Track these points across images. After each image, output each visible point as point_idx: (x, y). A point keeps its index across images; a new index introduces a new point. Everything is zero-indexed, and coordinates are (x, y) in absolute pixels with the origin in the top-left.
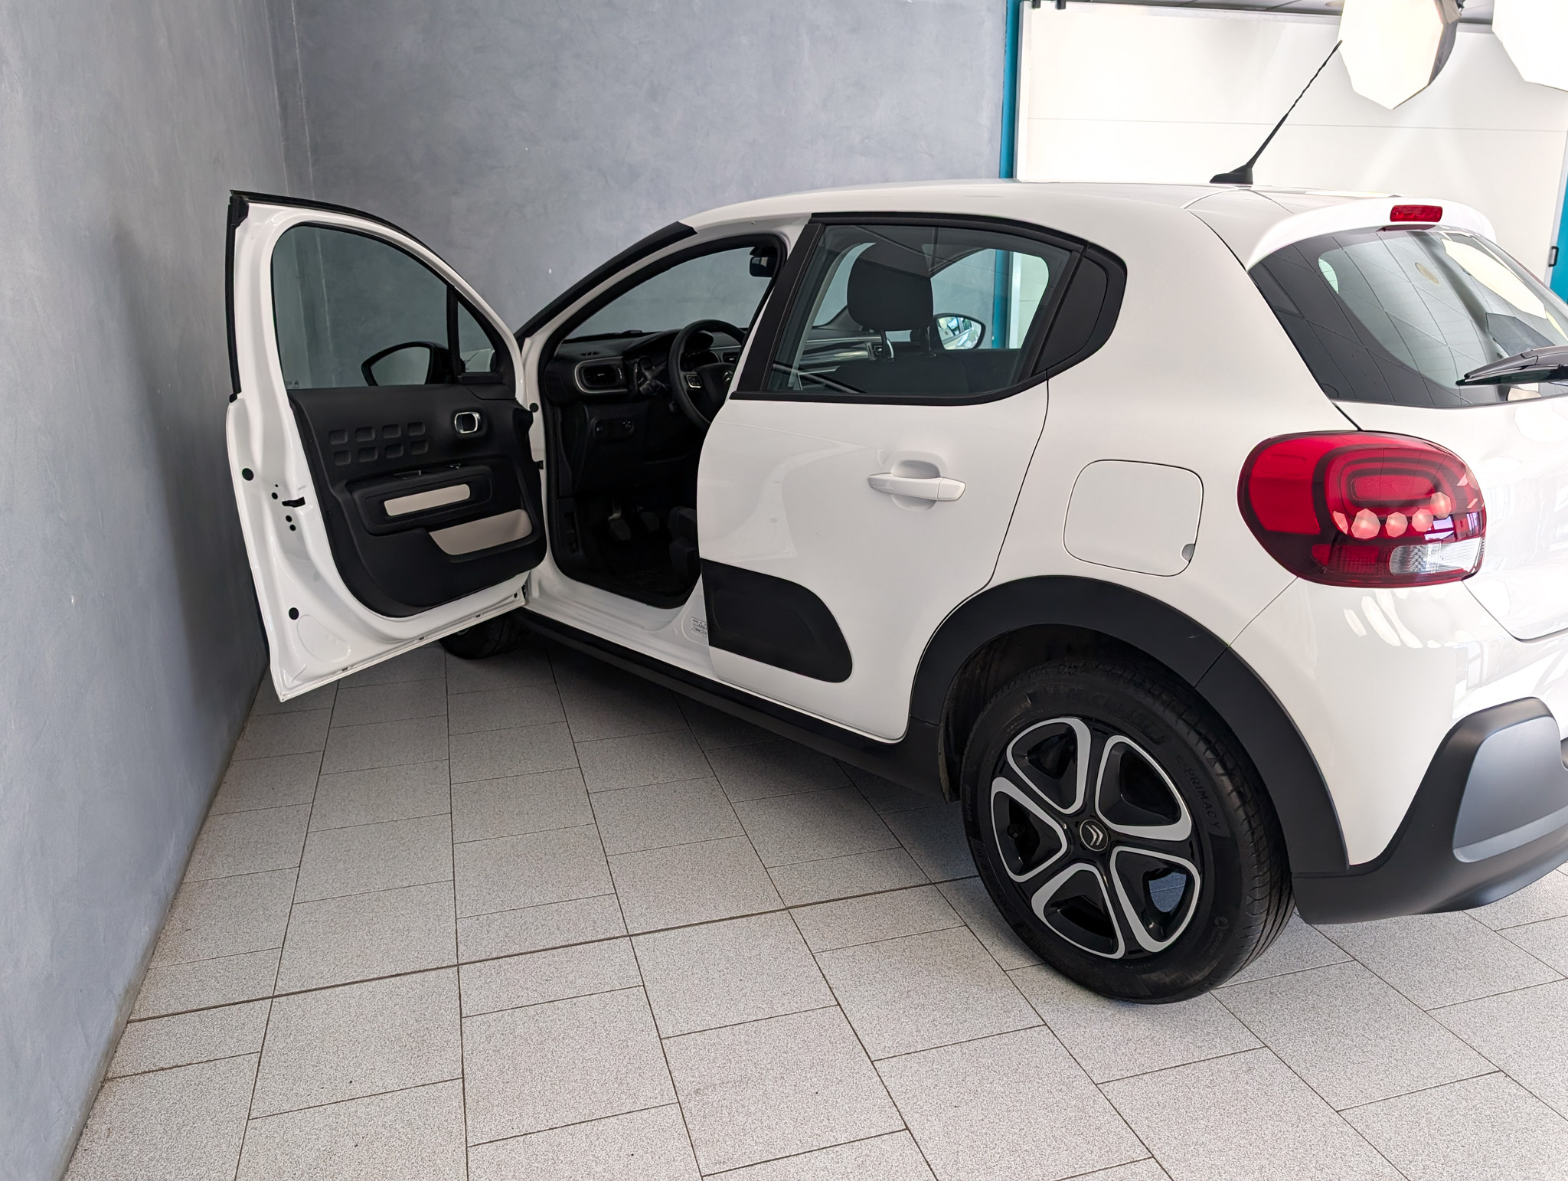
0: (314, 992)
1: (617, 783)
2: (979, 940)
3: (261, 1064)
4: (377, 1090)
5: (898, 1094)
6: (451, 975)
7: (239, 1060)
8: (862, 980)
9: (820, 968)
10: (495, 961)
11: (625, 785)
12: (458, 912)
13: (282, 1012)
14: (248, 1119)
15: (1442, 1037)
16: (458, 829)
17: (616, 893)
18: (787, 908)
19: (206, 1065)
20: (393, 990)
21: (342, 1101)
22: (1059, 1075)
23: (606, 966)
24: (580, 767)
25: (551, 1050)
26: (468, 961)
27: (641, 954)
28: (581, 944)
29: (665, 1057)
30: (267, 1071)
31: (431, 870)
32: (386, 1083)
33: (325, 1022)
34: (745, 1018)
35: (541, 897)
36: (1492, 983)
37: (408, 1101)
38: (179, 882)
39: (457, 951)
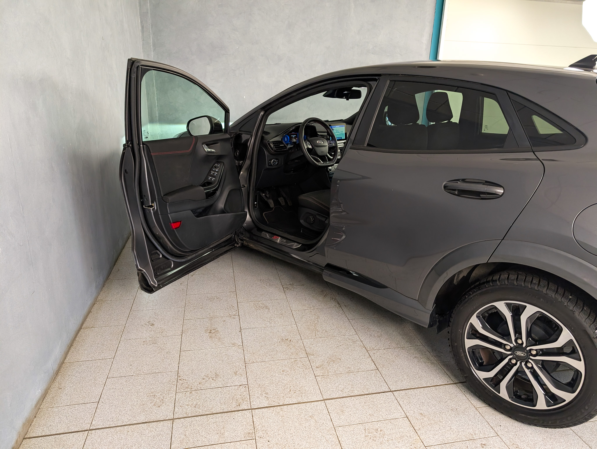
0: (107, 429)
1: (254, 324)
2: (413, 427)
6: (169, 425)
8: (357, 446)
9: (337, 437)
10: (190, 418)
11: (257, 326)
12: (177, 389)
13: (91, 440)
16: (183, 344)
17: (248, 384)
18: (324, 400)
20: (142, 431)
23: (239, 426)
24: (239, 315)
26: (178, 417)
27: (256, 420)
28: (229, 412)
31: (169, 365)
33: (109, 447)
35: (215, 384)
38: (62, 362)
39: (174, 411)
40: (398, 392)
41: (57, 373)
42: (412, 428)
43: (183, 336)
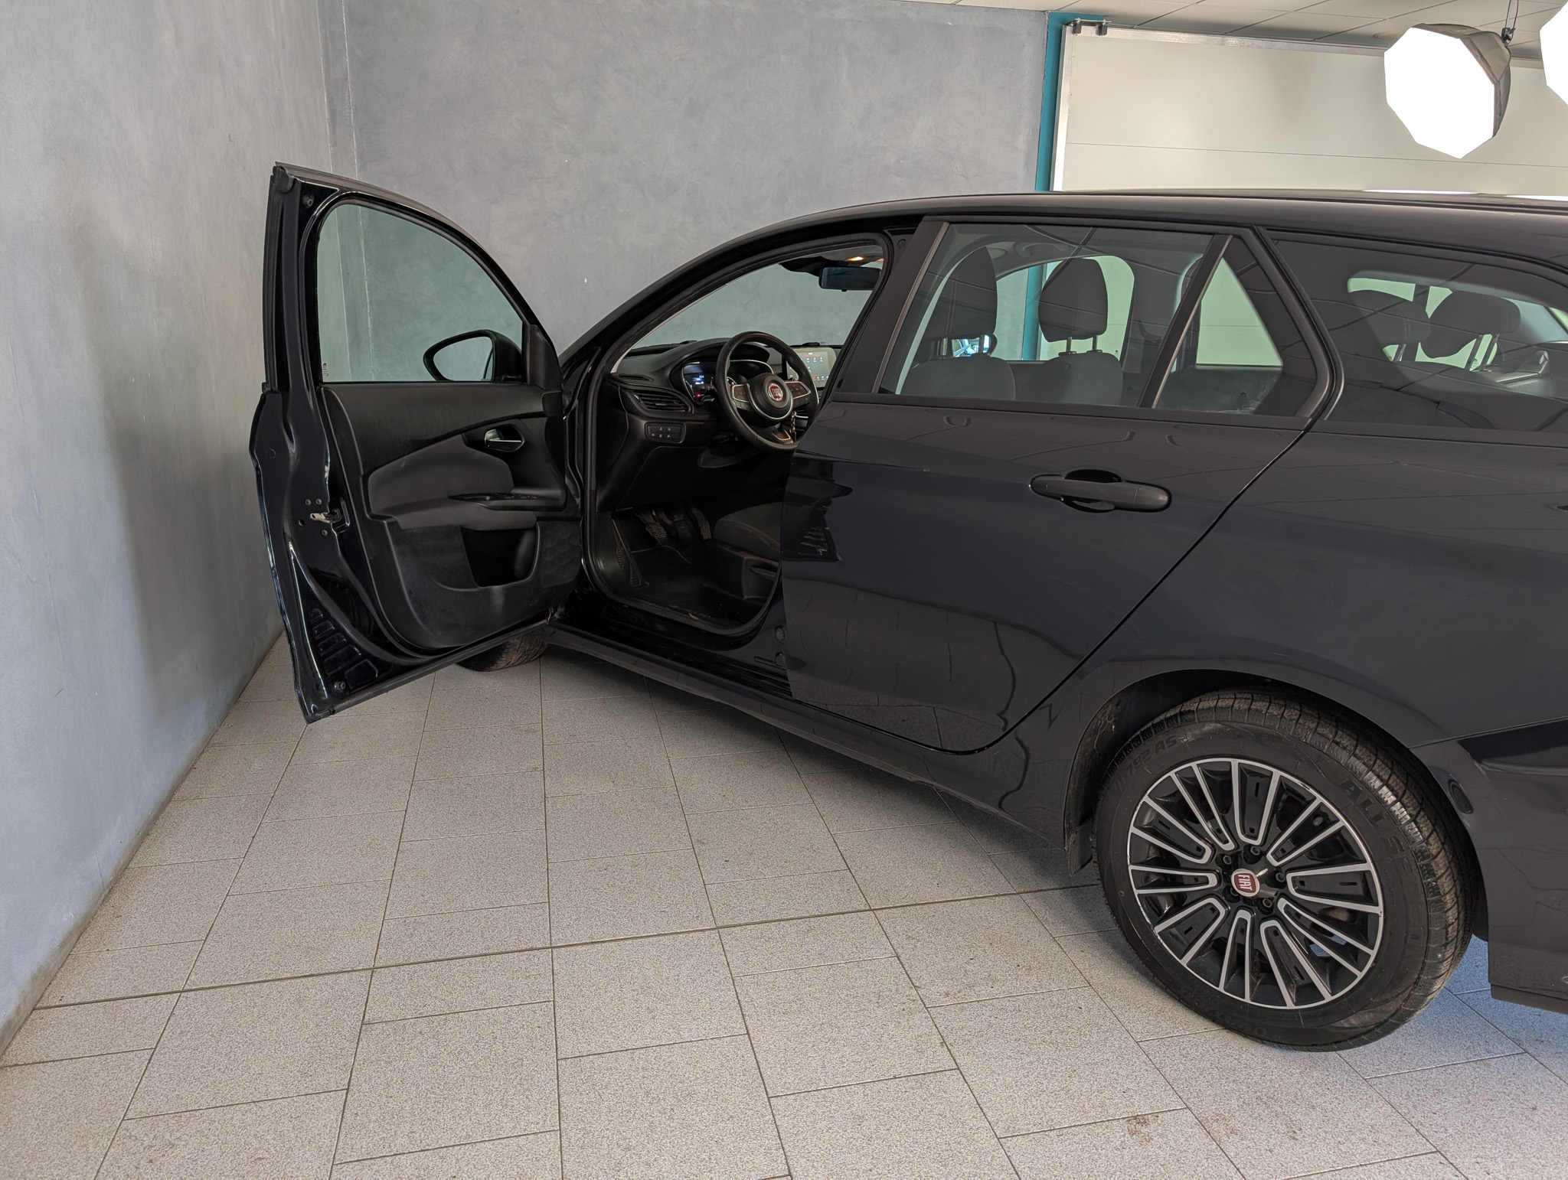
0: (223, 989)
1: (576, 788)
2: (907, 973)
3: (152, 1061)
4: (258, 1097)
5: (788, 1135)
6: (363, 979)
7: (131, 1056)
8: (777, 1009)
9: (737, 993)
10: (411, 966)
11: (582, 790)
12: (387, 913)
13: (186, 1008)
14: (123, 1120)
15: (1378, 1109)
16: (408, 828)
17: (549, 902)
18: (718, 928)
19: (97, 1059)
20: (302, 991)
21: (221, 1106)
22: (961, 1126)
23: (520, 979)
24: (544, 769)
25: (443, 1064)
26: (384, 964)
27: (559, 967)
28: (500, 954)
29: (558, 1079)
30: (155, 1069)
31: (370, 868)
32: (270, 1090)
33: (226, 1021)
34: (648, 1042)
35: (474, 902)
36: (1443, 1053)
37: (287, 1112)
38: (123, 866)
39: (376, 954)
40: (887, 910)
41: (111, 888)
42: (905, 976)
43: (408, 811)
